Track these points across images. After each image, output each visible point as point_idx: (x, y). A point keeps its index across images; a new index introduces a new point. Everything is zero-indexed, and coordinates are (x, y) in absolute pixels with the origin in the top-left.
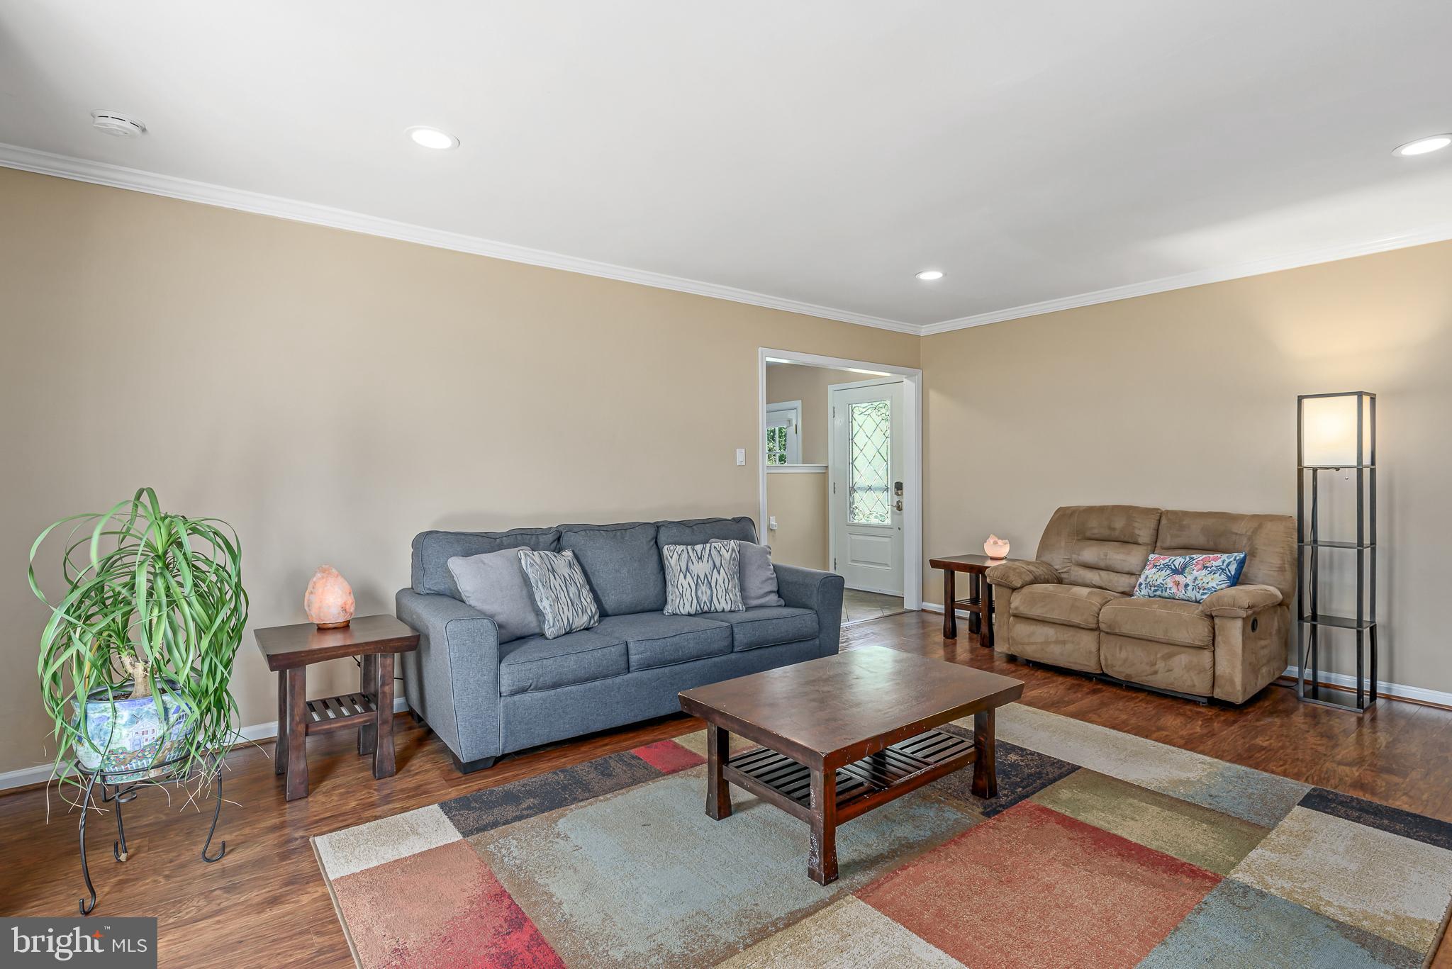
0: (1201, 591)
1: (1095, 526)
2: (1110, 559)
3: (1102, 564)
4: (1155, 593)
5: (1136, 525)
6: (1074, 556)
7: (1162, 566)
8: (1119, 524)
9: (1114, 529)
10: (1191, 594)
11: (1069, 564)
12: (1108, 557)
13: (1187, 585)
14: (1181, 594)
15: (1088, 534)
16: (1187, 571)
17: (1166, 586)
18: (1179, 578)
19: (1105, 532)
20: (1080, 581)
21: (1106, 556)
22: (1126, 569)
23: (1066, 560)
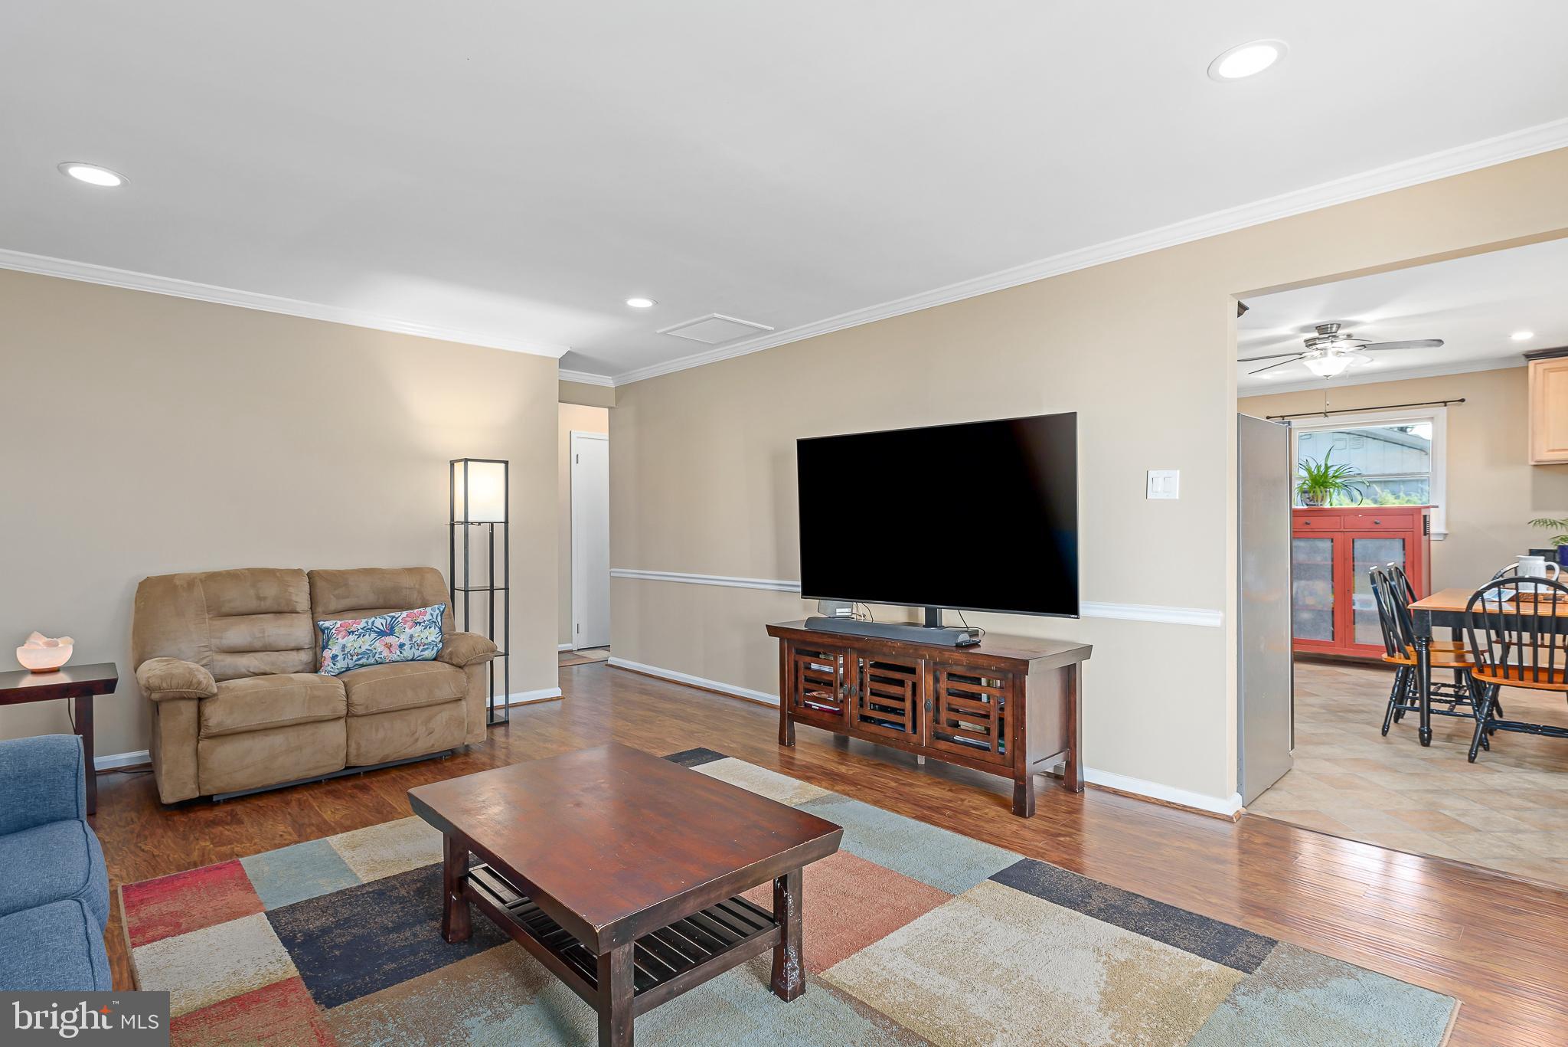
0: (421, 648)
1: (236, 597)
2: (268, 636)
3: (258, 644)
4: (357, 663)
5: (291, 590)
6: (214, 641)
7: (361, 631)
8: (270, 591)
9: (265, 598)
10: (408, 653)
11: (208, 654)
12: (266, 634)
13: (402, 646)
14: (396, 655)
15: (226, 609)
16: (397, 629)
17: (374, 651)
18: (389, 639)
19: (252, 604)
20: (230, 672)
21: (264, 633)
22: (293, 645)
23: (202, 649)
